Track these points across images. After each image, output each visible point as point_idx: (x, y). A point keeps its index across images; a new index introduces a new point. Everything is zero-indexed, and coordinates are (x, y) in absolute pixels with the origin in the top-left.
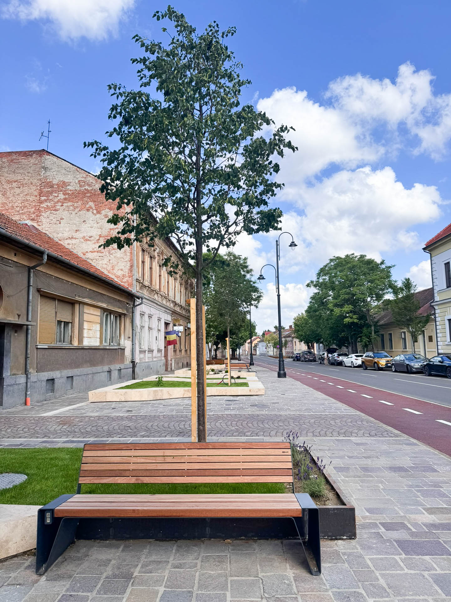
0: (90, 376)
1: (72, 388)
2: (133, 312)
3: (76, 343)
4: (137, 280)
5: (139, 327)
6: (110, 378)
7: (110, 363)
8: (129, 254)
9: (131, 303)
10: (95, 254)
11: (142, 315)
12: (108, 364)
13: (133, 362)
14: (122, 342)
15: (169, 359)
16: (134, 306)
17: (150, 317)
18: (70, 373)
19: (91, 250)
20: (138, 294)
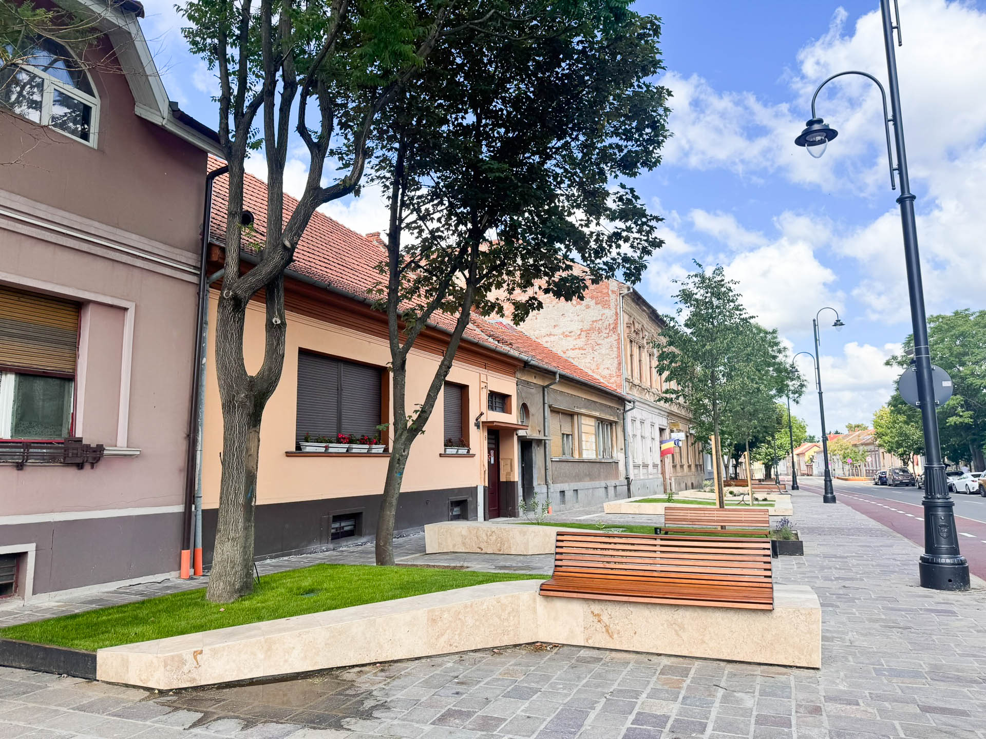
0: (591, 491)
1: (577, 502)
2: (624, 419)
3: (576, 456)
4: (627, 380)
5: (631, 436)
6: (607, 495)
7: (606, 478)
8: (615, 349)
9: (622, 408)
10: (577, 351)
11: (633, 421)
12: (605, 480)
13: (627, 478)
14: (615, 455)
15: (667, 477)
16: (625, 411)
17: (642, 422)
18: (575, 485)
19: (572, 347)
20: (629, 397)
